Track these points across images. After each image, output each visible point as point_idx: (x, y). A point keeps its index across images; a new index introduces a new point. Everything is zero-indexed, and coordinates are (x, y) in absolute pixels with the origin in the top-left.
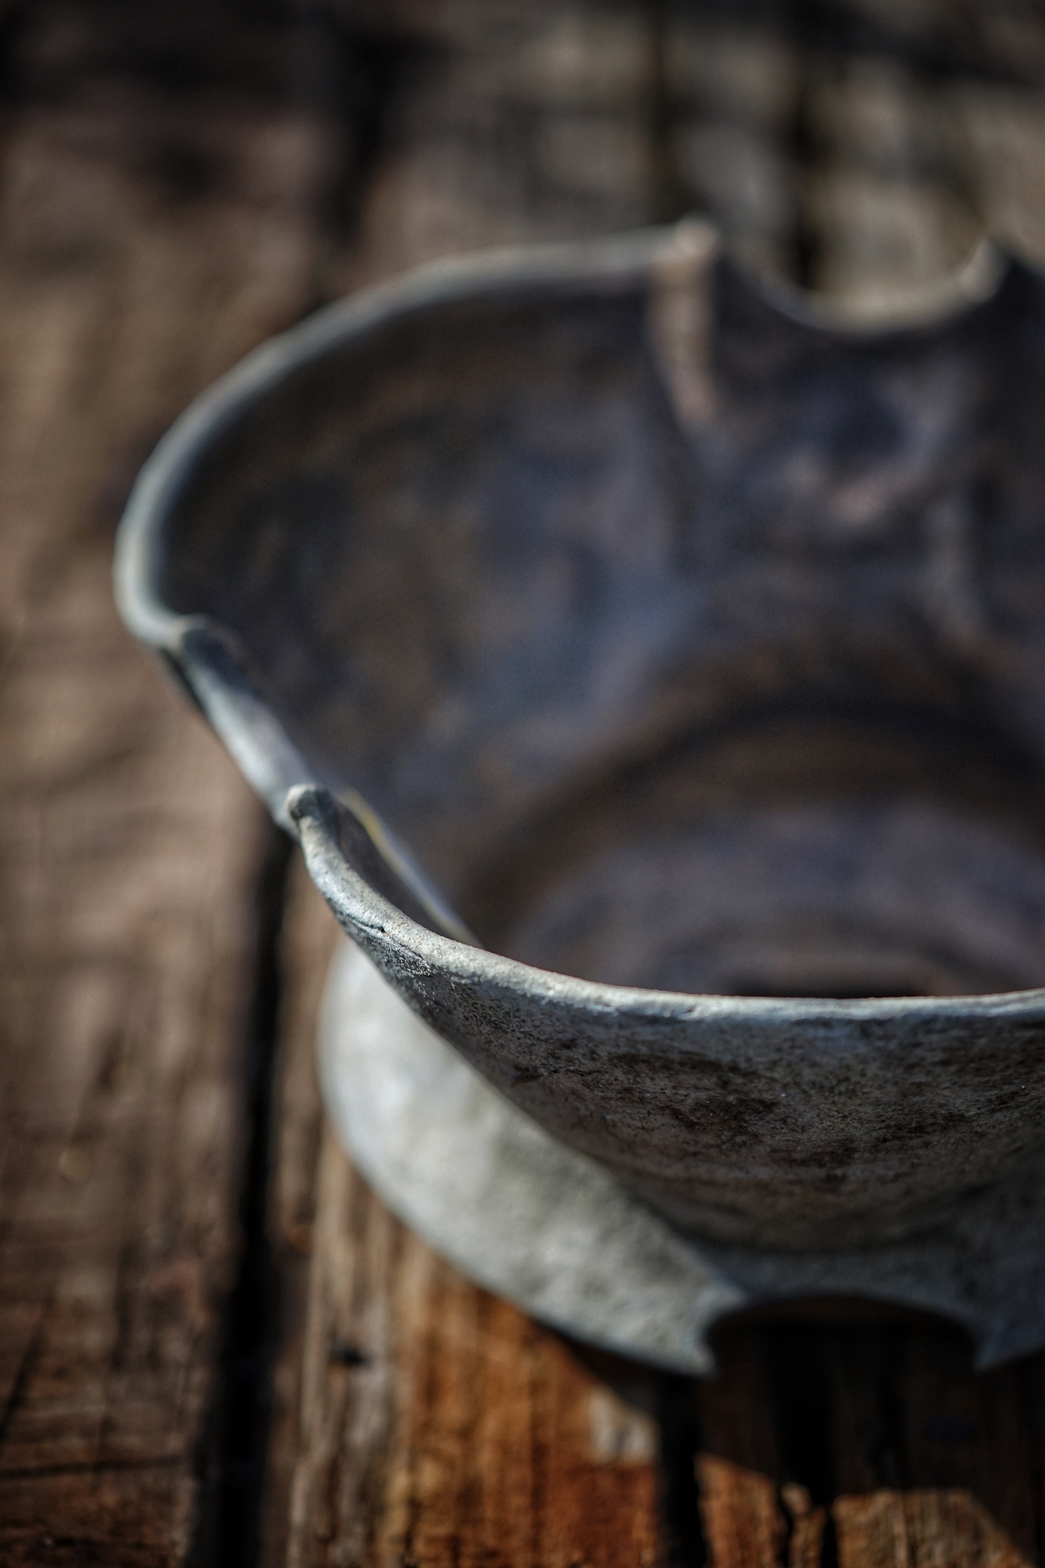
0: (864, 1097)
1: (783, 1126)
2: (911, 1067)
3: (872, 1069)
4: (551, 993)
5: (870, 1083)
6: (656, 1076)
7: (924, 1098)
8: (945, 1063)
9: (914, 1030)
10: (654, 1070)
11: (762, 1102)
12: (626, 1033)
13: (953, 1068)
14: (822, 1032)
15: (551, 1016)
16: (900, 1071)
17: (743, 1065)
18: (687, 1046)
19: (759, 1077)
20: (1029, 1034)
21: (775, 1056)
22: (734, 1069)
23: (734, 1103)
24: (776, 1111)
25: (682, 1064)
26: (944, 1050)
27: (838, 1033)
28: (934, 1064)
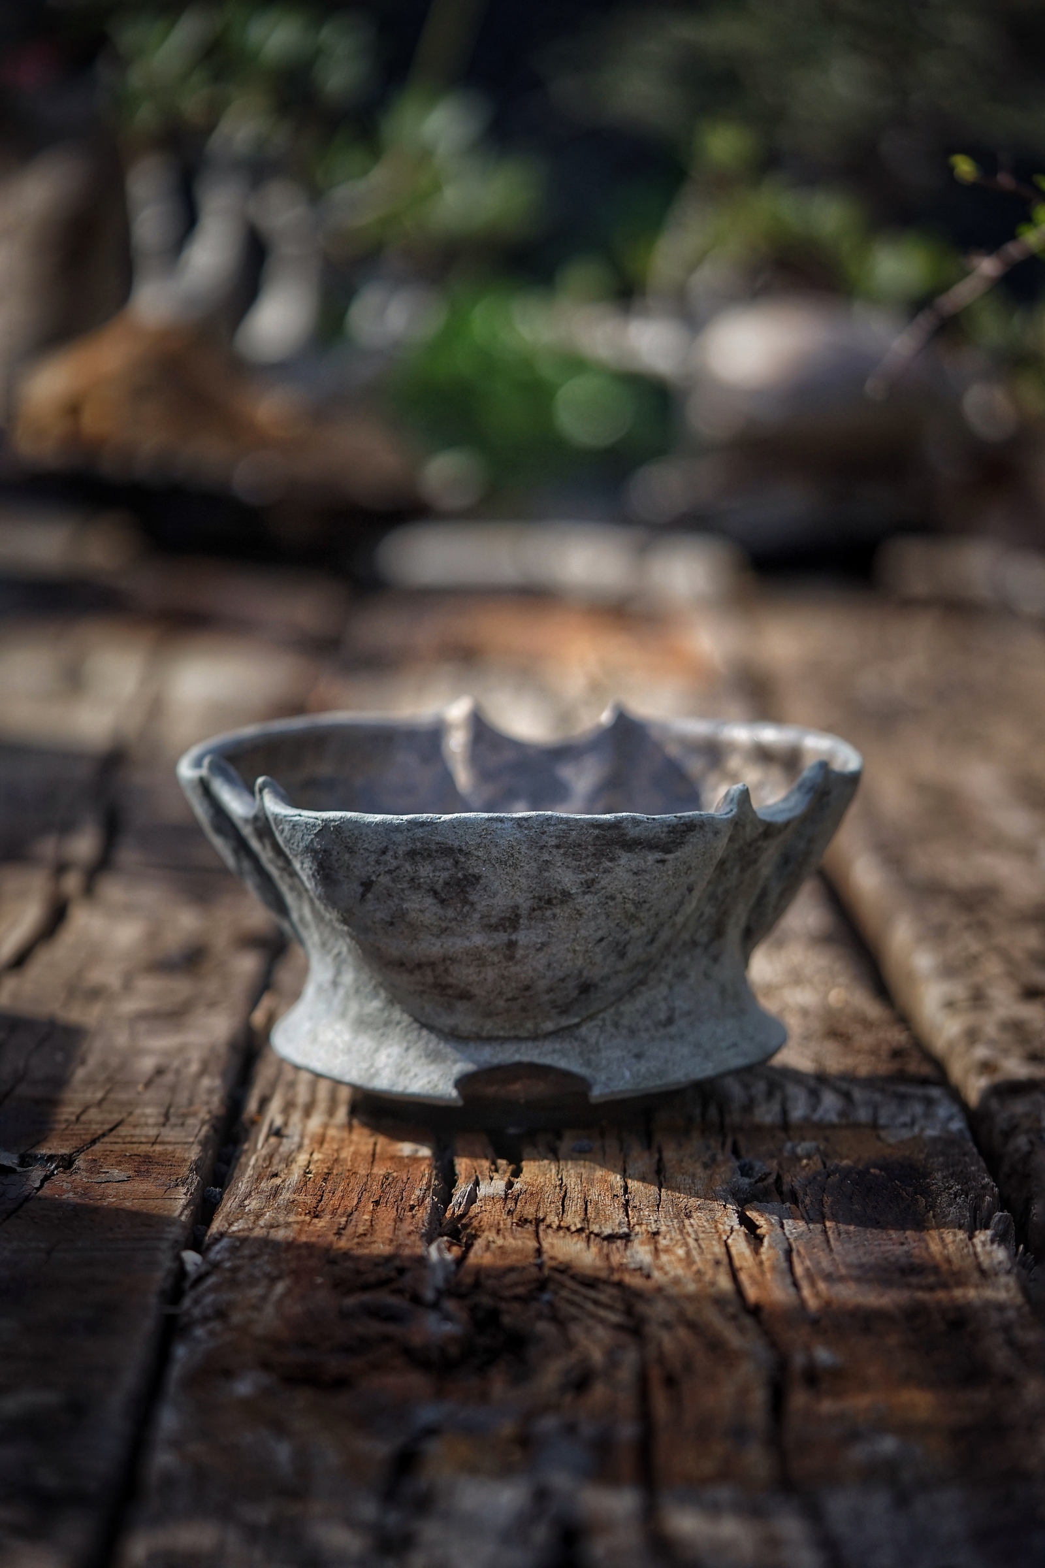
0: (521, 869)
1: (485, 893)
2: (542, 848)
3: (524, 849)
4: (376, 820)
5: (523, 859)
6: (425, 864)
7: (550, 874)
8: (558, 847)
9: (542, 823)
10: (424, 859)
11: (474, 876)
12: (410, 834)
13: (562, 851)
14: (499, 825)
15: (376, 833)
16: (537, 851)
17: (464, 848)
18: (438, 839)
19: (472, 855)
20: (597, 832)
21: (479, 840)
22: (460, 851)
23: (461, 878)
24: (481, 882)
25: (437, 851)
26: (557, 837)
27: (507, 825)
28: (553, 846)
